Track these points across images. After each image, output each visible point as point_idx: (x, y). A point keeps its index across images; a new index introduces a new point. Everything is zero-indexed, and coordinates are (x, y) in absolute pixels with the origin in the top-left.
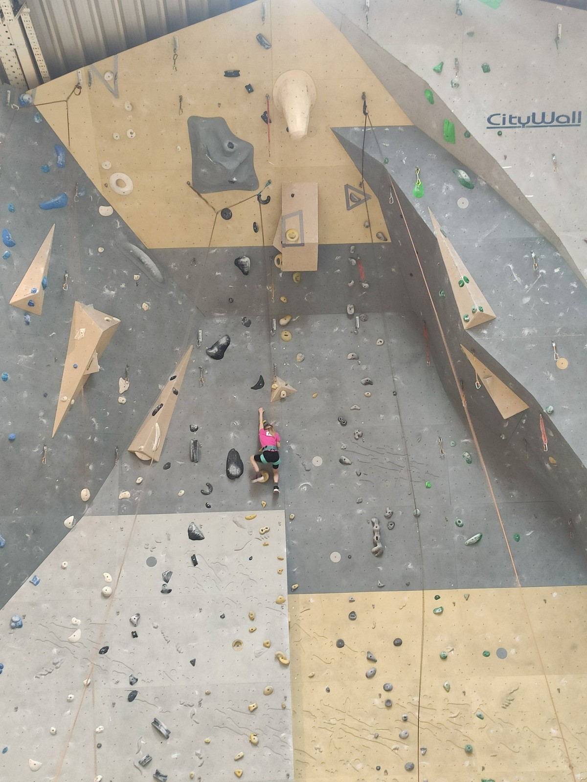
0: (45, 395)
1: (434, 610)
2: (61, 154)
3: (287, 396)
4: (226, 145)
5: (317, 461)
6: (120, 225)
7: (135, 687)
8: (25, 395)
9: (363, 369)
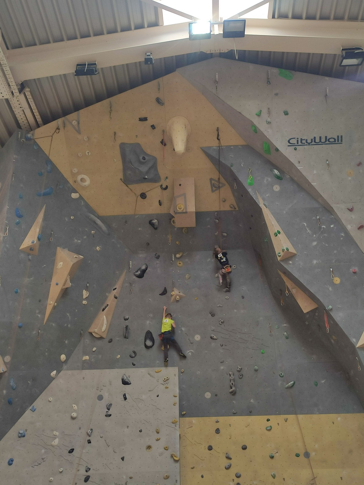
0: (40, 301)
1: (266, 428)
2: (49, 166)
3: (180, 299)
4: (141, 158)
5: (198, 338)
6: (83, 203)
7: (88, 474)
8: (28, 301)
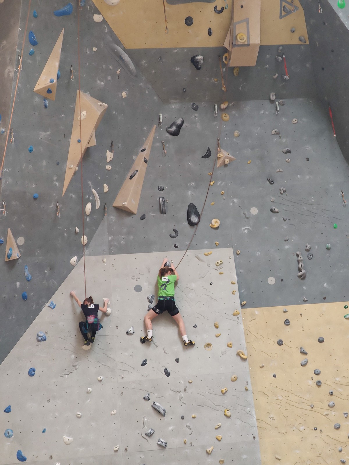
0: (58, 164)
1: (345, 316)
3: (230, 163)
5: (254, 211)
8: (44, 163)
9: (284, 141)
